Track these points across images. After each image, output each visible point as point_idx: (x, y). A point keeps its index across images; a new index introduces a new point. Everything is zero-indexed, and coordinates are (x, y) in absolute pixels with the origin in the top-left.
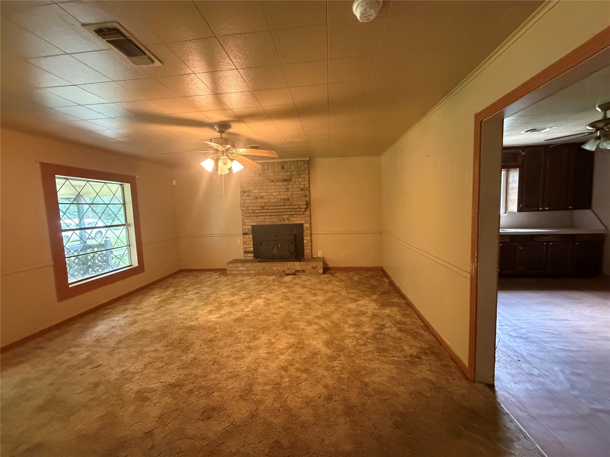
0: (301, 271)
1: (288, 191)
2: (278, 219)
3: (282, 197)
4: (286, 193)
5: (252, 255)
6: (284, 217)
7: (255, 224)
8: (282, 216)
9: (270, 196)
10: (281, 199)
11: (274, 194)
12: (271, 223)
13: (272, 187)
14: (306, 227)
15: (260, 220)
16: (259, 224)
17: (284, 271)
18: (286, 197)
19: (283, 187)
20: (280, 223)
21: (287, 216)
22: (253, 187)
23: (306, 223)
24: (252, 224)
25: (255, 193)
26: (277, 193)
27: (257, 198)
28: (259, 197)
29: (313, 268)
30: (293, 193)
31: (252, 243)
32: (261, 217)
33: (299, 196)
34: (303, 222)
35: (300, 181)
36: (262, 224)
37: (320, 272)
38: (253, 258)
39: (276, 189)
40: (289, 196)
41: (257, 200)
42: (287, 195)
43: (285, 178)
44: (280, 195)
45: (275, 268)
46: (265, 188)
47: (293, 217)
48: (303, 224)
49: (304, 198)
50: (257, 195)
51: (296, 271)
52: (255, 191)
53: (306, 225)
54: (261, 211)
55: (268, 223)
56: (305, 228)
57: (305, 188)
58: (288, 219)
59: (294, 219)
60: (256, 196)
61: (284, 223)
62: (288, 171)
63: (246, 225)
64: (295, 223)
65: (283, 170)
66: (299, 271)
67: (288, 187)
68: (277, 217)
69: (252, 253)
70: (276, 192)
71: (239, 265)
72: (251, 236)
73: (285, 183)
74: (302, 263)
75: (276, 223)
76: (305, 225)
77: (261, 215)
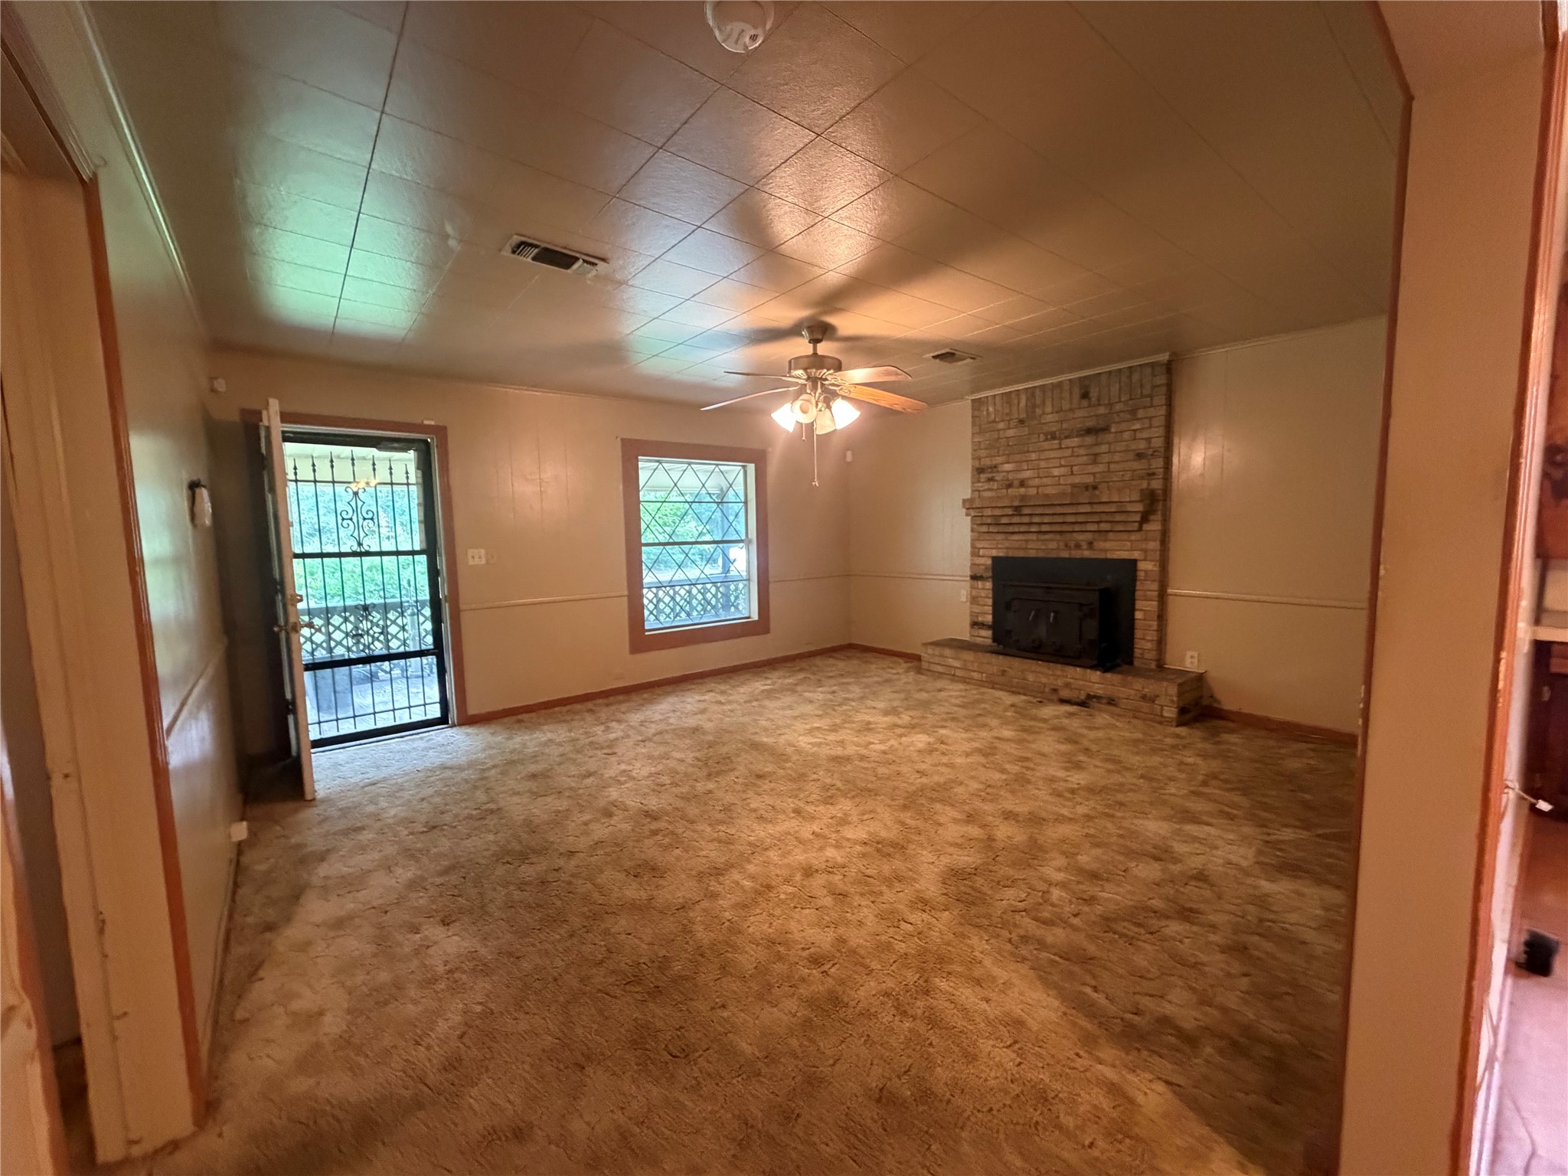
0: (1104, 701)
1: (1095, 462)
2: (1062, 544)
3: (1077, 480)
4: (1092, 469)
5: (989, 633)
6: (1080, 537)
7: (1001, 554)
8: (1075, 535)
9: (1045, 480)
10: (1074, 486)
11: (1056, 472)
12: (1041, 555)
13: (1053, 454)
14: (1146, 572)
15: (1017, 545)
16: (1011, 554)
17: (1055, 690)
18: (1089, 480)
19: (1082, 451)
20: (1065, 554)
21: (1089, 536)
22: (1004, 455)
23: (1145, 560)
24: (994, 553)
25: (1008, 472)
26: (1063, 471)
27: (1010, 486)
28: (1016, 483)
29: (1144, 697)
30: (1112, 466)
31: (990, 602)
32: (1016, 537)
33: (1128, 476)
34: (1136, 555)
35: (1135, 431)
36: (1021, 554)
37: (1166, 714)
38: (989, 641)
39: (1060, 458)
40: (1098, 476)
41: (1010, 490)
42: (1094, 474)
43: (1089, 424)
44: (1072, 474)
45: (1031, 678)
46: (1034, 456)
47: (1106, 540)
48: (1134, 562)
49: (1146, 482)
50: (1011, 476)
51: (1089, 697)
52: (1008, 467)
53: (1146, 566)
54: (1016, 520)
55: (1032, 554)
56: (1141, 575)
57: (1150, 452)
58: (1090, 544)
59: (1108, 545)
60: (1008, 480)
61: (1077, 554)
62: (1099, 405)
63: (979, 556)
64: (1109, 556)
65: (1085, 403)
66: (1098, 698)
67: (1096, 450)
68: (1058, 537)
69: (989, 627)
70: (1061, 466)
72: (989, 585)
73: (1089, 440)
74: (1109, 675)
75: (1053, 555)
76: (1142, 566)
77: (1017, 530)
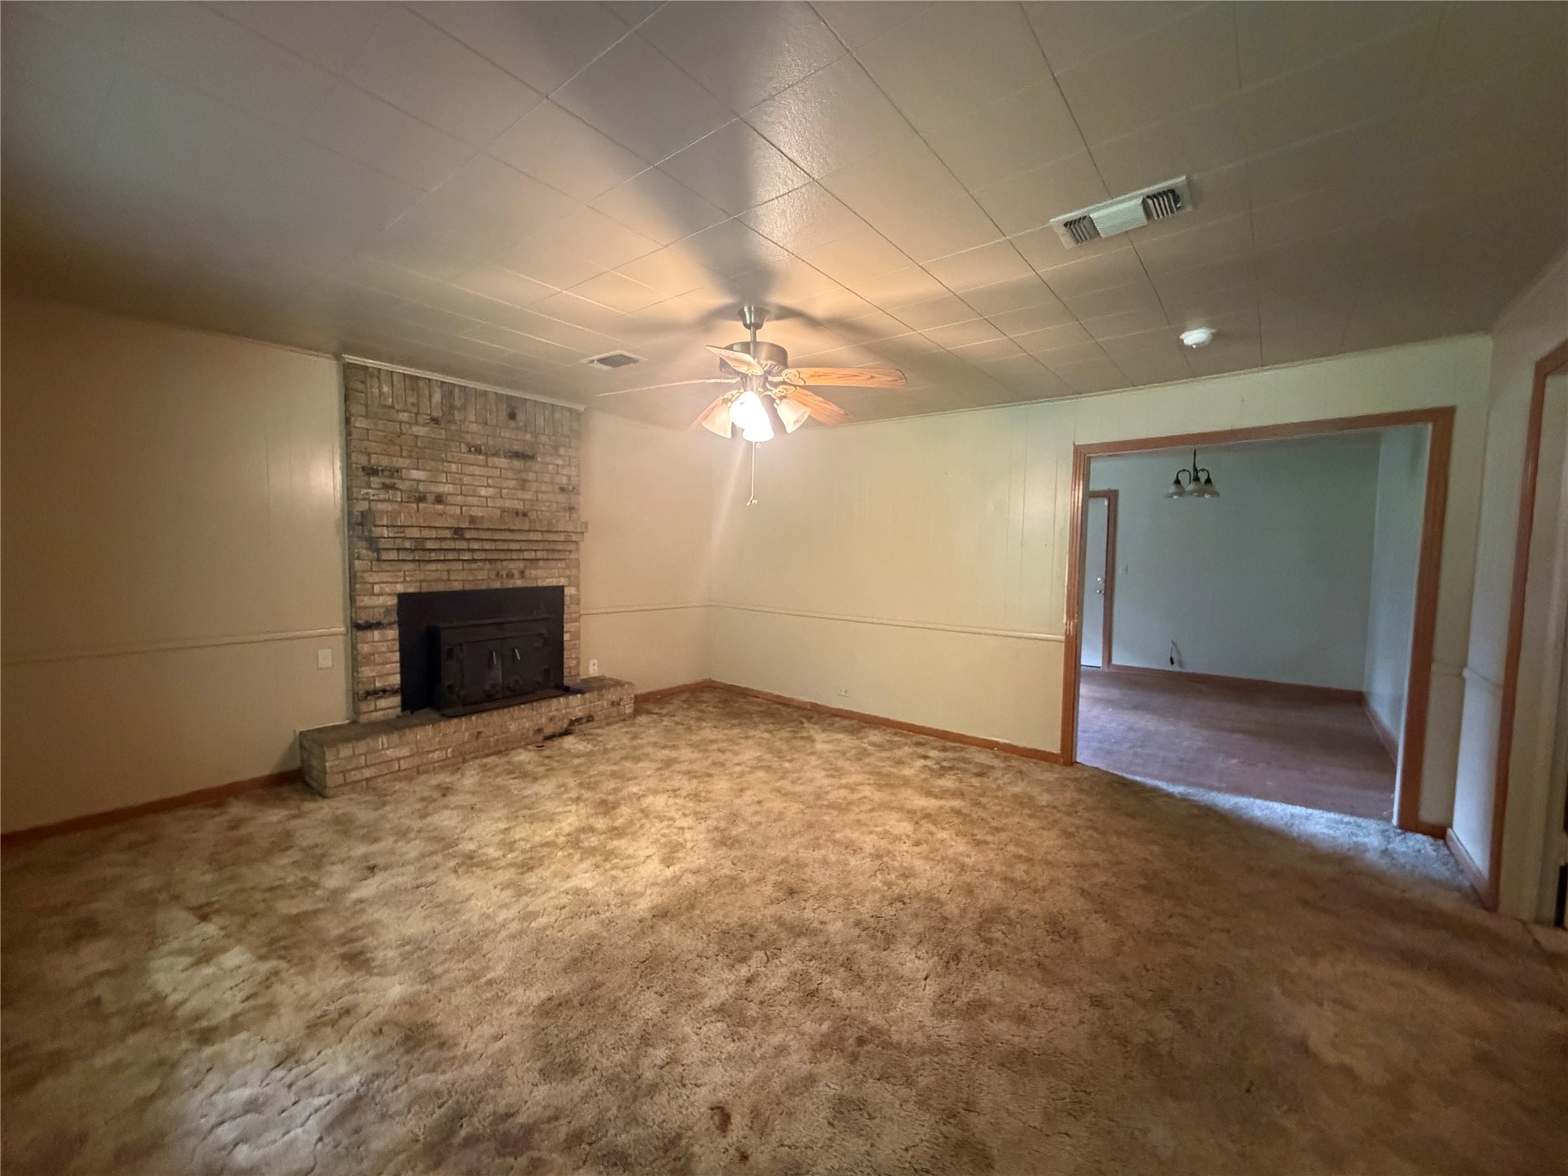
0: (585, 720)
1: (523, 489)
2: (493, 575)
3: (508, 504)
4: (520, 494)
5: (396, 700)
6: (512, 565)
7: (411, 590)
8: (505, 563)
9: (470, 498)
10: (504, 510)
11: (483, 492)
12: (468, 587)
13: (477, 470)
14: (571, 597)
15: (435, 575)
16: (425, 588)
18: (519, 506)
19: (510, 474)
20: (497, 585)
21: (521, 565)
22: (410, 457)
23: (569, 586)
24: (400, 588)
25: (418, 481)
26: (491, 491)
27: (421, 499)
28: (431, 498)
29: (613, 704)
30: (540, 495)
31: (397, 656)
32: (432, 567)
33: (554, 507)
34: (562, 582)
35: (558, 465)
36: (441, 587)
37: (627, 712)
38: (398, 710)
39: (488, 477)
40: (527, 502)
41: (421, 505)
42: (524, 500)
43: (517, 447)
44: (501, 497)
45: (513, 727)
46: (454, 467)
47: (537, 568)
48: (562, 588)
49: (568, 515)
50: (421, 488)
51: (572, 723)
52: (416, 474)
53: (569, 591)
55: (457, 586)
56: (567, 599)
57: (571, 488)
58: (522, 573)
59: (540, 573)
60: (417, 490)
61: (510, 584)
62: (526, 431)
63: (373, 594)
64: (540, 584)
65: (512, 424)
66: (579, 720)
67: (524, 475)
68: (488, 565)
69: (394, 692)
70: (488, 486)
71: (383, 740)
72: (393, 633)
73: (517, 464)
74: (587, 695)
75: (484, 587)
76: (567, 591)
77: (442, 558)
